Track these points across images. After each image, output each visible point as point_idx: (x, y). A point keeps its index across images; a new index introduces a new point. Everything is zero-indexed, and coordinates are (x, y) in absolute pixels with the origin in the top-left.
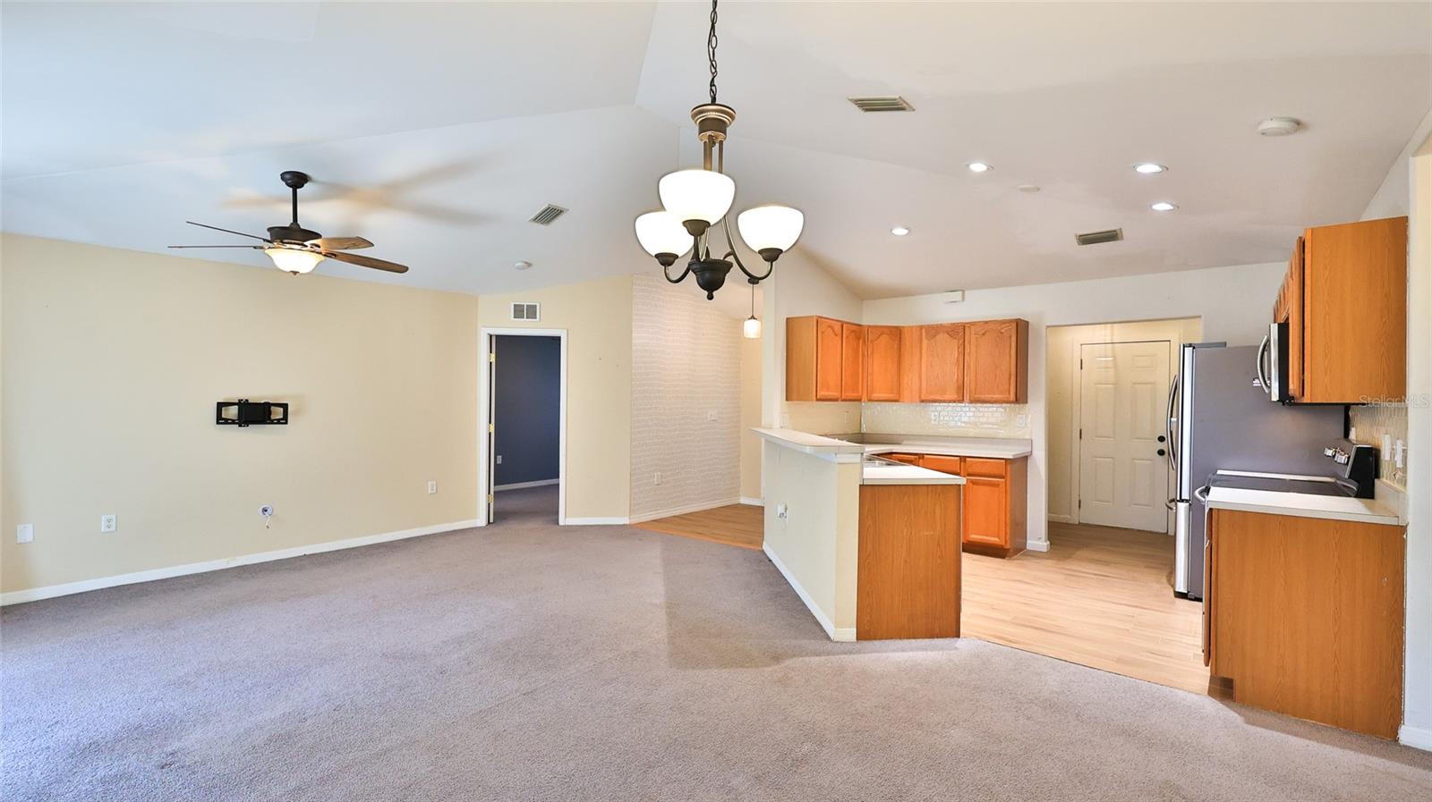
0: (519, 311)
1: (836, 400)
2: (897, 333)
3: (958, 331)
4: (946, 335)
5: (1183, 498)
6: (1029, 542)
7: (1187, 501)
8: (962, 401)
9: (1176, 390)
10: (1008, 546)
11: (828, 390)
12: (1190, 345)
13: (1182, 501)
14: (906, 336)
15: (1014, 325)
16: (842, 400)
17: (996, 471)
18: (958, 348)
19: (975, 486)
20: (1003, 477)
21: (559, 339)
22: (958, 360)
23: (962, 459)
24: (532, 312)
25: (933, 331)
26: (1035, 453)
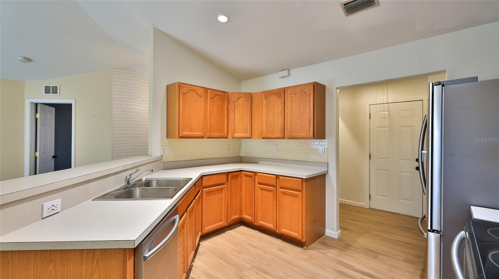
0: (47, 90)
1: (203, 137)
2: (250, 97)
3: (281, 93)
4: (275, 96)
5: (434, 228)
6: (327, 230)
7: (438, 232)
8: (284, 138)
9: (427, 128)
10: (304, 240)
11: (191, 131)
12: (439, 84)
13: (433, 231)
14: (255, 99)
15: (312, 86)
16: (208, 138)
17: (296, 187)
18: (281, 104)
19: (284, 196)
20: (300, 191)
21: (71, 105)
22: (281, 112)
23: (277, 176)
24: (55, 90)
25: (268, 94)
26: (330, 172)
